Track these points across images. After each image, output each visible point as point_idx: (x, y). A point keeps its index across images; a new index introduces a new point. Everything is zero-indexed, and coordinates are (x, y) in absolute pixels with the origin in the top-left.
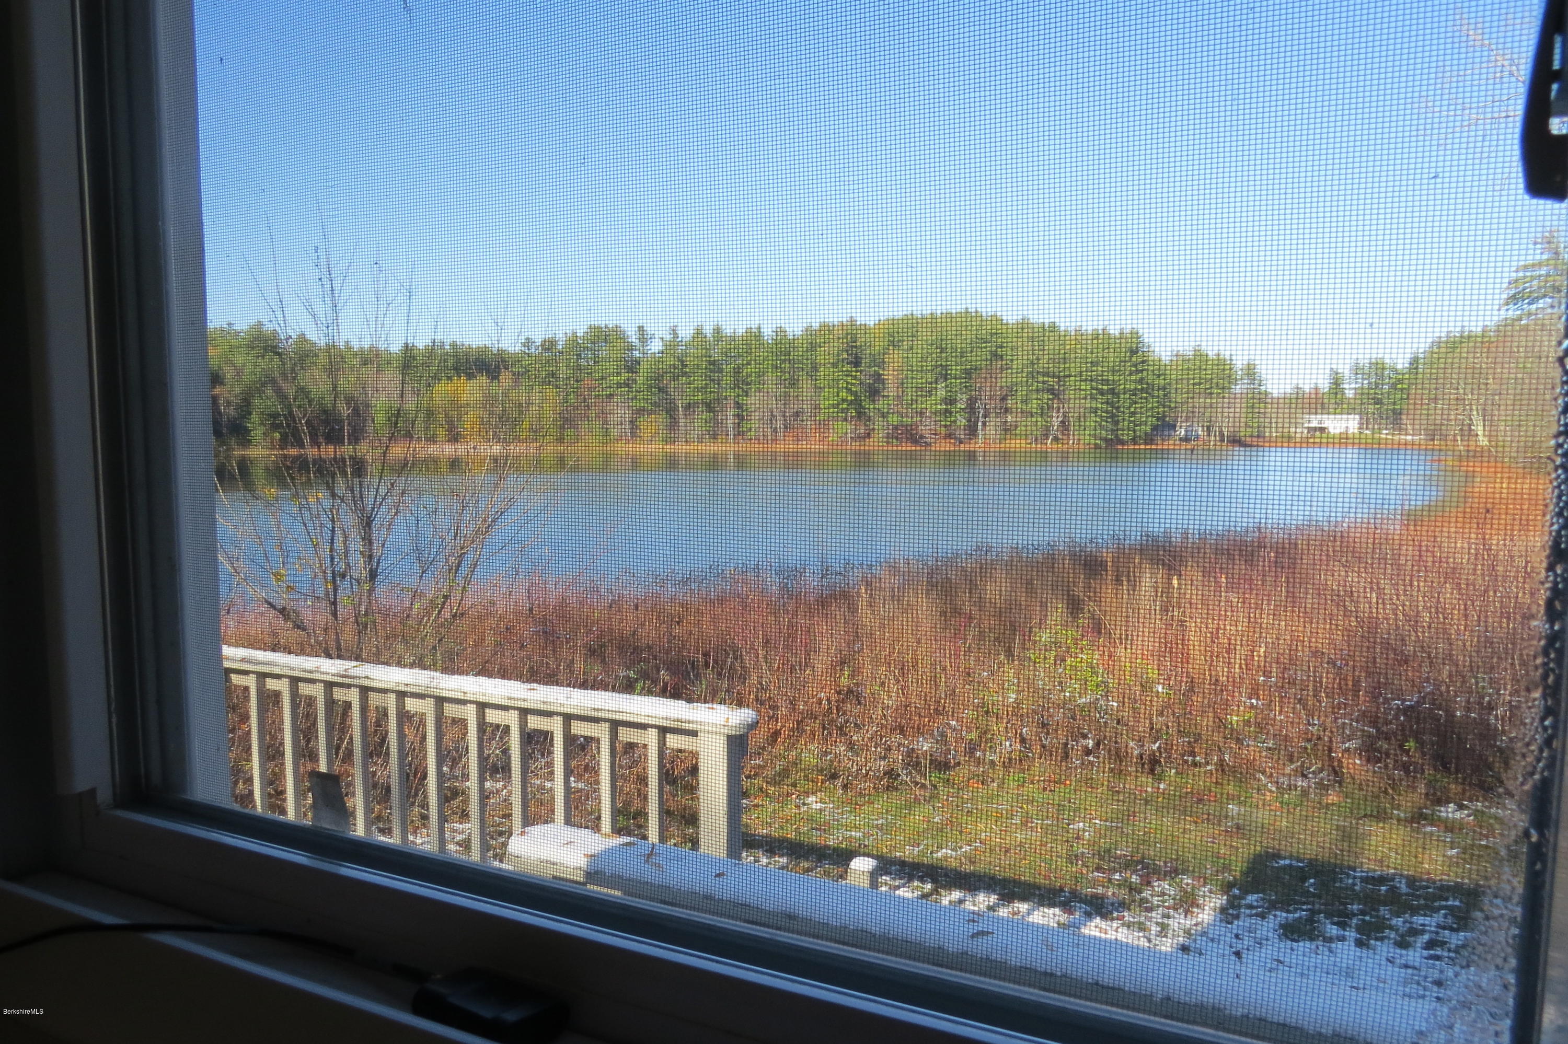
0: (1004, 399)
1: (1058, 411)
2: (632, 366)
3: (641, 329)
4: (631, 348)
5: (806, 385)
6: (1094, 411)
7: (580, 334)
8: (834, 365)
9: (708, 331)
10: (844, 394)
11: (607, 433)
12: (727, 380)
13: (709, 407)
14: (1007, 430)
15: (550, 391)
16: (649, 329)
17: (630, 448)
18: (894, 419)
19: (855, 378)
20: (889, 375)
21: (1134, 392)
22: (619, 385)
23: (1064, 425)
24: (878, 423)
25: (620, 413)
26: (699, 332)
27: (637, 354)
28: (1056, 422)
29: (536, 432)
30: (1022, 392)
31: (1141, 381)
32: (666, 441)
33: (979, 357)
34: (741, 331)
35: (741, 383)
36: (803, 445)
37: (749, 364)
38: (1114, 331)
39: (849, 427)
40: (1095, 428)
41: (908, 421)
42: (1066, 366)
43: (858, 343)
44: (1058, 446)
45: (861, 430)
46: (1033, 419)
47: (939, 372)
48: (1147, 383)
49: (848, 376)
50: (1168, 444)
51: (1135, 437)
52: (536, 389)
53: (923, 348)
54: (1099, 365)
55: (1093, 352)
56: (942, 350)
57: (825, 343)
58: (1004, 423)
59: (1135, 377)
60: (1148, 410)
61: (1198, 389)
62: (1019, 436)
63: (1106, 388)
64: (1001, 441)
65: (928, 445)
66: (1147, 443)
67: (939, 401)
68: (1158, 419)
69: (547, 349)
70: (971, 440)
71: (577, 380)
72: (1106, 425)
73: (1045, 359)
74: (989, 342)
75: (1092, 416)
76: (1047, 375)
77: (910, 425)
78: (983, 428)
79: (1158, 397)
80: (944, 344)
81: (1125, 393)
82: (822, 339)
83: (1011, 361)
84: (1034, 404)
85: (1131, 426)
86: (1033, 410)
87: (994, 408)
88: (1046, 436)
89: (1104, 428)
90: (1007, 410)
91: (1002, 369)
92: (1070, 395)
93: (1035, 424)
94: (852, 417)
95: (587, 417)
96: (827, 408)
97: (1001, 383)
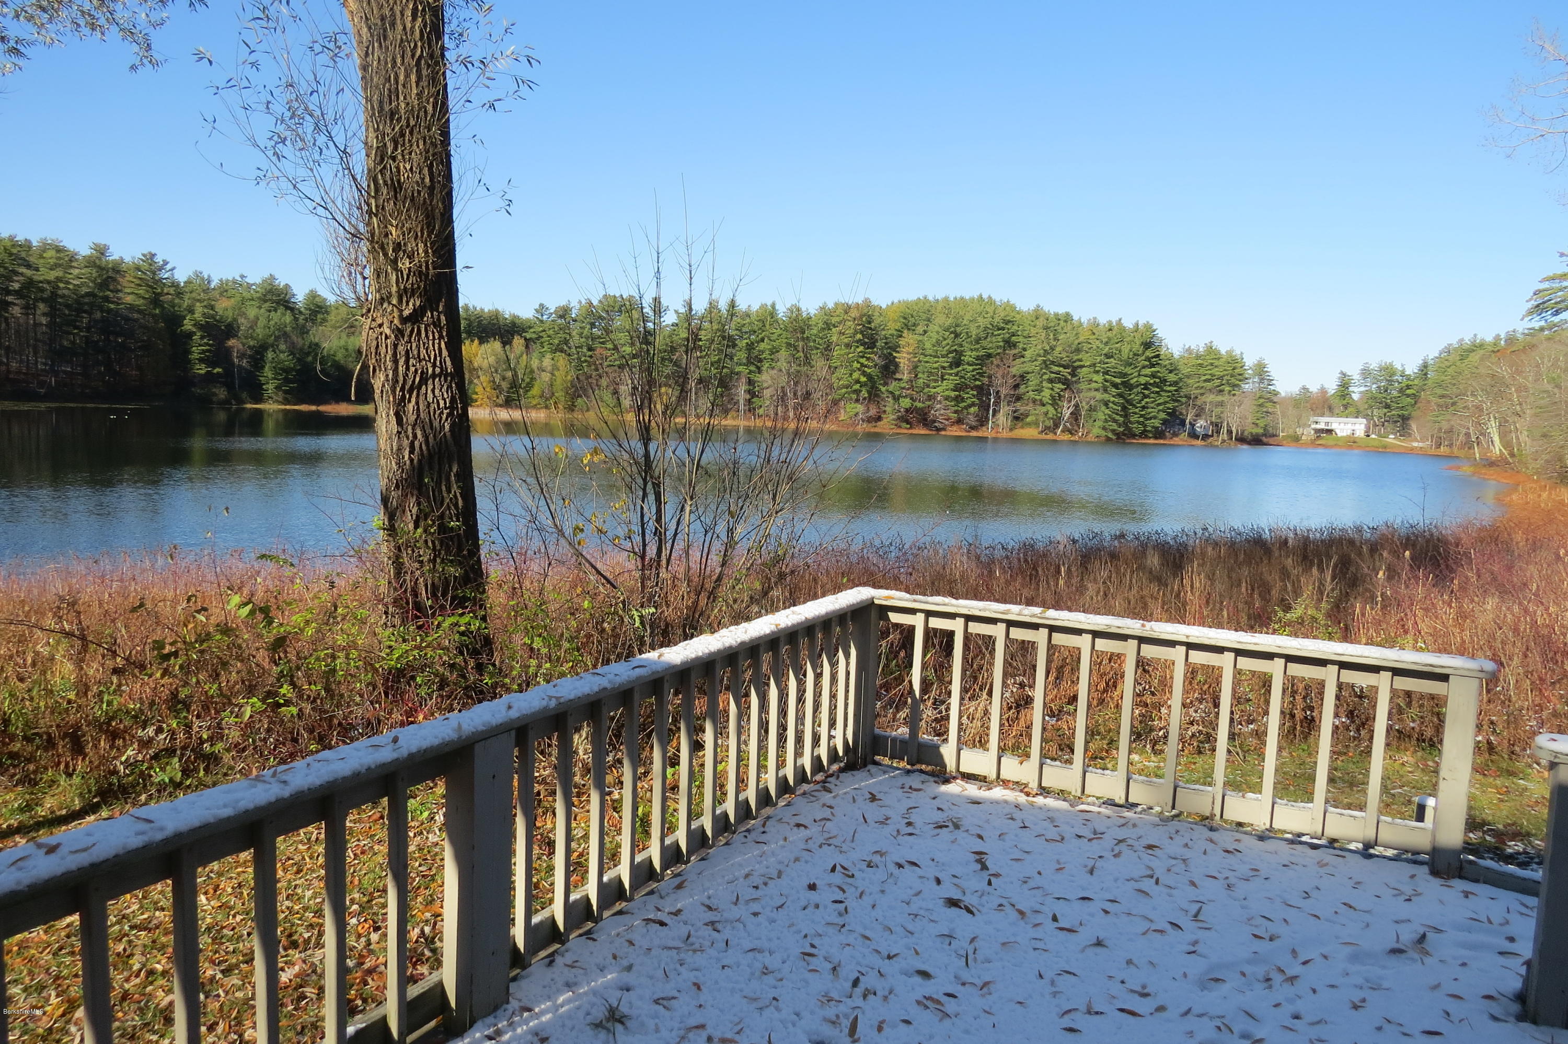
0: (1016, 387)
1: (1070, 401)
2: (647, 337)
3: (656, 301)
4: (645, 319)
5: (819, 363)
6: (1106, 404)
7: (594, 303)
8: (848, 346)
9: (723, 305)
10: (856, 376)
11: (617, 404)
12: (741, 355)
13: (722, 382)
14: (1018, 418)
15: (561, 359)
16: (664, 301)
18: (906, 403)
19: (868, 359)
20: (903, 359)
21: (1146, 386)
22: (632, 356)
23: (1075, 415)
24: (889, 406)
26: (713, 306)
27: (651, 325)
28: (1067, 413)
29: (547, 400)
30: (1033, 381)
31: (1153, 376)
33: (994, 343)
34: (755, 307)
35: (755, 362)
37: (762, 340)
38: (1128, 324)
39: (860, 408)
40: (1106, 421)
41: (920, 405)
42: (1080, 357)
43: (873, 325)
44: (1067, 437)
45: (873, 412)
46: (1044, 409)
47: (954, 358)
48: (1159, 378)
49: (863, 357)
50: (1176, 441)
51: (1145, 431)
52: (549, 356)
53: (938, 333)
54: (1112, 357)
55: (1106, 344)
56: (957, 335)
57: (840, 323)
58: (1015, 412)
59: (1148, 371)
60: (1159, 405)
61: (1209, 385)
62: (1029, 424)
63: (1118, 381)
64: (1011, 430)
65: (938, 430)
66: (1156, 438)
67: (952, 386)
68: (1168, 414)
69: (561, 317)
70: (982, 425)
71: (590, 349)
72: (1118, 417)
73: (1059, 349)
74: (1003, 329)
75: (1103, 408)
76: (1060, 365)
77: (922, 409)
78: (994, 415)
79: (1169, 391)
80: (959, 330)
81: (1138, 386)
82: (838, 319)
83: (1025, 350)
84: (1046, 393)
85: (1141, 419)
86: (1045, 400)
87: (1006, 396)
88: (1056, 426)
89: (1115, 421)
90: (1019, 398)
91: (1015, 357)
92: (1083, 386)
93: (1046, 414)
94: (864, 399)
95: (599, 386)
96: (840, 388)
97: (1013, 371)
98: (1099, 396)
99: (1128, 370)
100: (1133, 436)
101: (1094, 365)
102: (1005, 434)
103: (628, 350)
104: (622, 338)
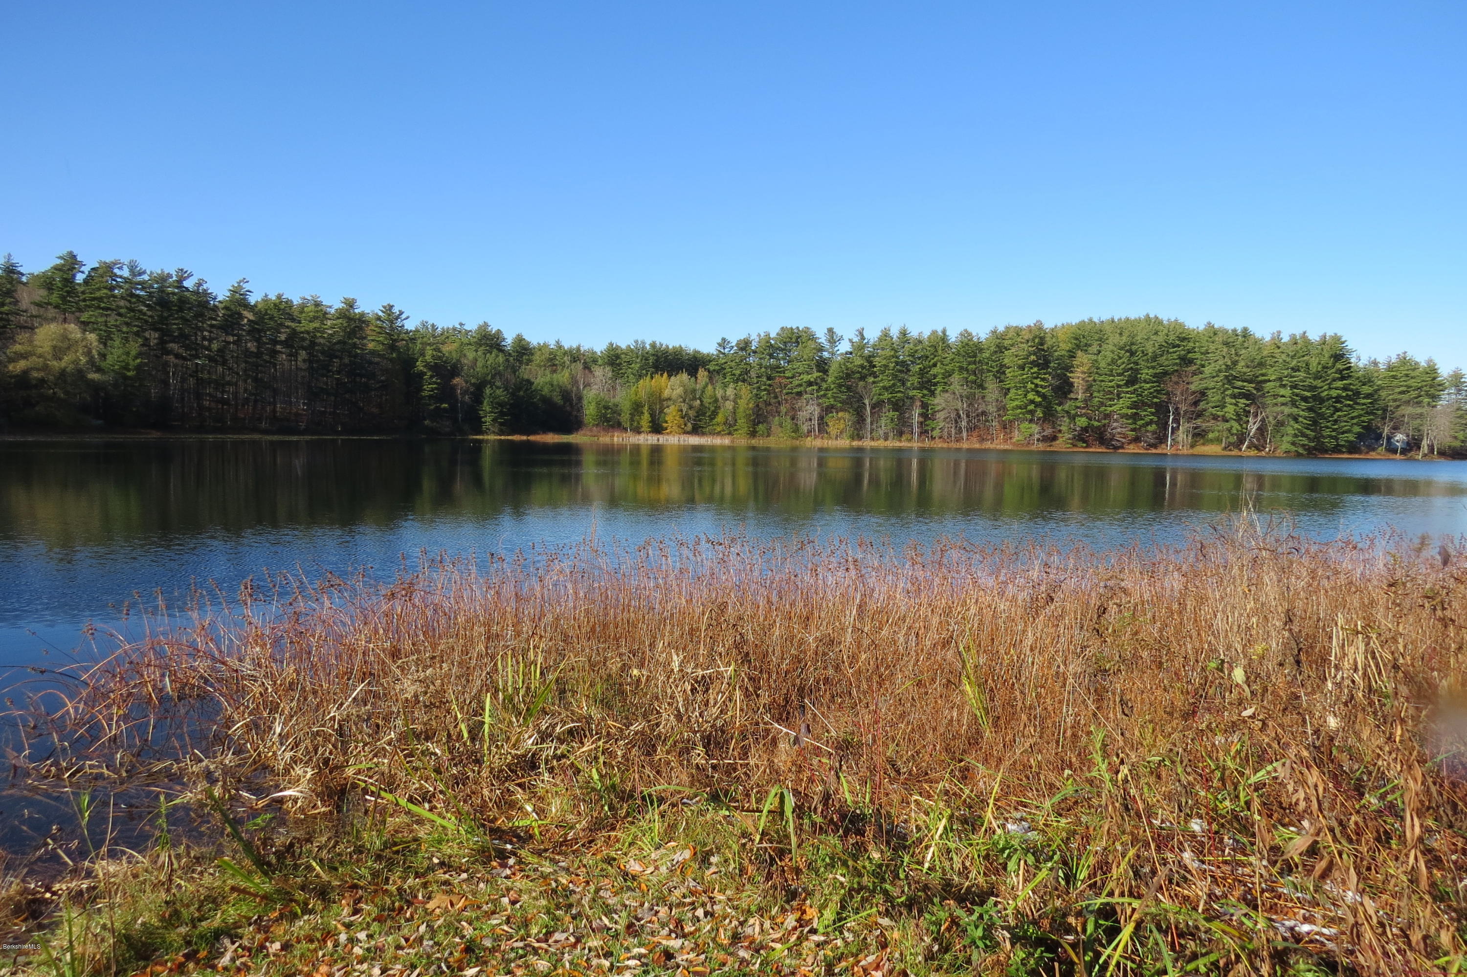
0: (1196, 403)
1: (1256, 416)
2: (822, 366)
3: (831, 331)
4: (821, 349)
5: (992, 386)
6: (1296, 419)
7: (773, 335)
8: (1022, 368)
9: (895, 333)
10: (1031, 396)
11: (796, 429)
12: (913, 380)
13: (897, 406)
14: (1199, 435)
15: (745, 390)
16: (838, 331)
17: (818, 443)
18: (1082, 422)
19: (1043, 379)
20: (1077, 379)
21: (1338, 399)
22: (810, 384)
23: (1261, 430)
24: (1065, 425)
25: (810, 409)
26: (886, 335)
27: (826, 354)
28: (1253, 428)
29: (730, 428)
30: (1214, 397)
31: (1345, 389)
32: (852, 438)
33: (1169, 361)
34: (926, 334)
35: (928, 385)
36: (988, 445)
37: (935, 365)
38: (1314, 336)
39: (1035, 428)
40: (1296, 436)
41: (1096, 424)
42: (1264, 371)
43: (1045, 347)
44: (1253, 453)
45: (1048, 431)
46: (1228, 425)
47: (1130, 376)
48: (1352, 390)
49: (1036, 378)
50: (1373, 454)
51: (1338, 445)
52: (732, 385)
53: (1113, 352)
54: (1299, 370)
55: (1293, 357)
56: (1132, 353)
57: (1012, 345)
58: (1196, 428)
59: (1339, 384)
60: (1353, 418)
61: (1405, 397)
62: (1211, 441)
63: (1308, 394)
64: (1192, 446)
65: (1116, 448)
66: (1350, 452)
67: (1128, 404)
68: (1363, 427)
69: (742, 349)
70: (1161, 443)
71: (769, 378)
72: (1308, 432)
73: (1242, 363)
74: (1178, 346)
75: (1292, 423)
76: (1243, 381)
77: (1098, 428)
78: (1173, 433)
79: (1364, 404)
80: (1134, 348)
81: (1328, 399)
82: (1010, 342)
83: (1203, 366)
84: (1230, 410)
85: (1334, 434)
86: (1228, 416)
87: (1186, 412)
88: (1241, 441)
89: (1304, 435)
90: (1200, 415)
91: (1194, 374)
92: (1269, 401)
93: (1229, 430)
94: (1039, 419)
95: (779, 413)
96: (1014, 409)
97: (1193, 387)
98: (1287, 410)
99: (1318, 383)
100: (1326, 451)
101: (1280, 379)
102: (1185, 451)
103: (806, 377)
104: (800, 367)
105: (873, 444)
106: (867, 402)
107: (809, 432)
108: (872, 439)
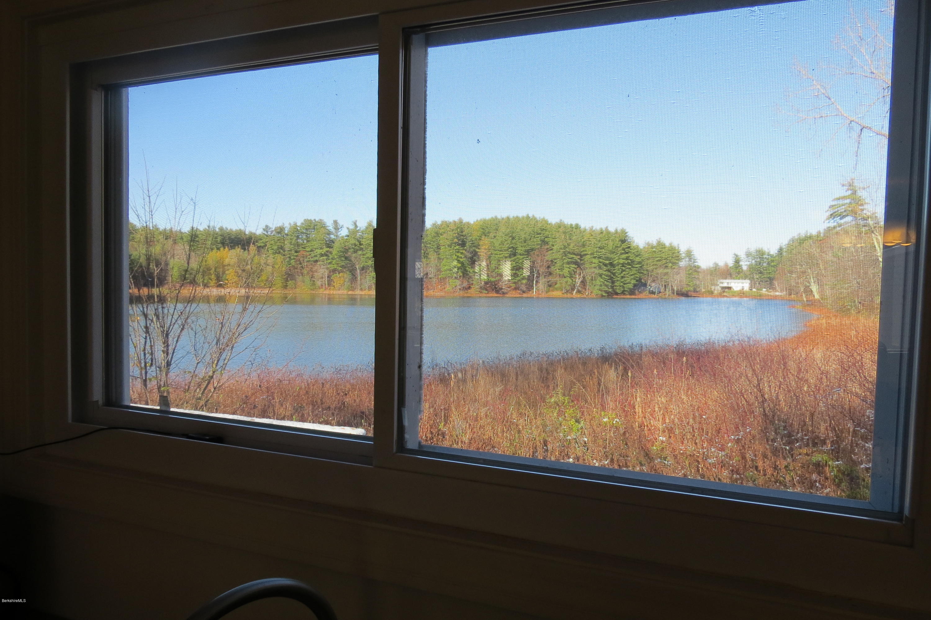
0: (549, 267)
1: (580, 275)
2: (330, 244)
3: (335, 222)
4: (329, 233)
5: (433, 257)
6: (601, 275)
7: (299, 224)
8: (450, 246)
10: (455, 263)
11: (314, 284)
14: (550, 285)
15: (279, 258)
16: (341, 223)
17: (327, 292)
18: (484, 278)
19: (462, 253)
20: (482, 252)
21: (623, 265)
22: (322, 255)
23: (583, 282)
24: (475, 280)
25: (322, 271)
26: (370, 225)
27: (332, 237)
28: (578, 281)
29: (269, 283)
30: (559, 264)
31: (627, 259)
32: (349, 289)
33: (535, 242)
36: (431, 293)
38: (612, 229)
39: (458, 282)
40: (601, 286)
41: (493, 279)
42: (585, 249)
43: (464, 233)
44: (579, 295)
45: (465, 284)
46: (565, 280)
47: (511, 251)
48: (631, 260)
49: (458, 252)
50: (641, 296)
51: (624, 291)
52: (271, 256)
53: (502, 237)
54: (603, 248)
55: (599, 241)
56: (513, 238)
57: (444, 233)
58: (548, 282)
59: (624, 256)
60: (632, 275)
61: (659, 263)
62: (556, 289)
63: (607, 262)
64: (547, 292)
65: (504, 293)
66: (630, 294)
67: (510, 268)
68: (637, 281)
69: (279, 233)
70: (530, 291)
71: (296, 252)
72: (608, 283)
73: (572, 245)
74: (540, 234)
75: (599, 278)
76: (574, 254)
77: (494, 282)
78: (536, 285)
79: (636, 268)
80: (514, 235)
81: (618, 265)
82: (443, 230)
83: (553, 245)
84: (566, 271)
85: (622, 284)
86: (566, 275)
87: (543, 273)
88: (573, 289)
89: (606, 286)
90: (550, 274)
91: (548, 250)
92: (587, 266)
93: (567, 282)
94: (460, 277)
95: (302, 274)
96: (446, 271)
97: (547, 258)
98: (597, 271)
99: (612, 256)
100: (617, 294)
101: (592, 254)
102: (543, 295)
103: (319, 251)
104: (316, 244)
105: (361, 293)
106: (357, 267)
107: (322, 285)
108: (361, 289)
